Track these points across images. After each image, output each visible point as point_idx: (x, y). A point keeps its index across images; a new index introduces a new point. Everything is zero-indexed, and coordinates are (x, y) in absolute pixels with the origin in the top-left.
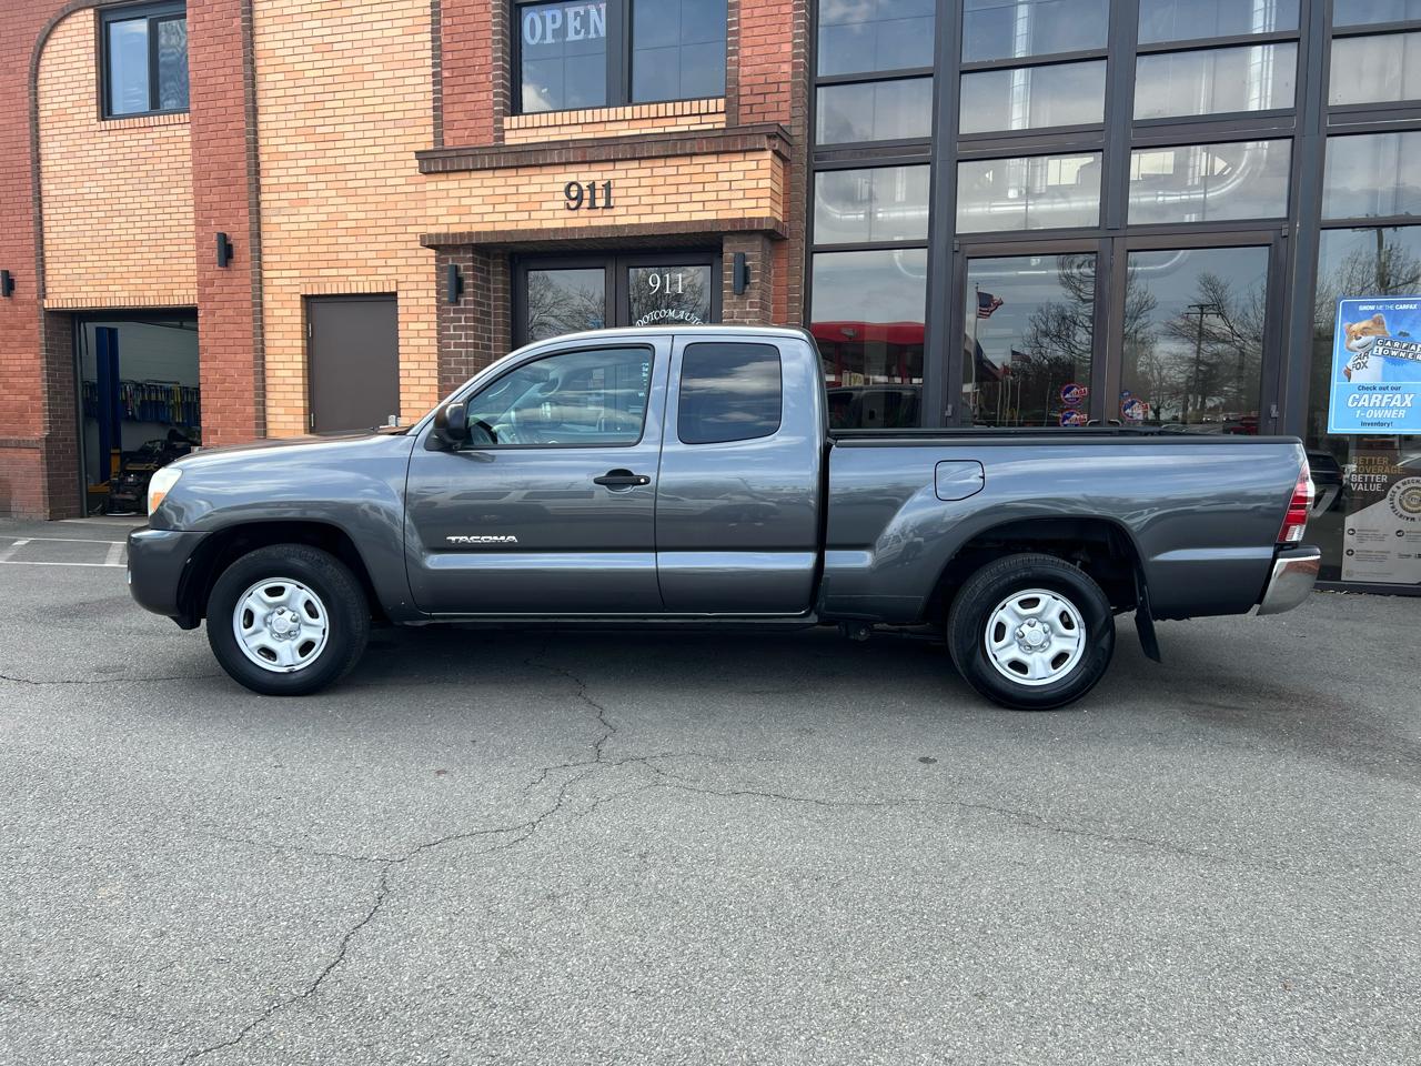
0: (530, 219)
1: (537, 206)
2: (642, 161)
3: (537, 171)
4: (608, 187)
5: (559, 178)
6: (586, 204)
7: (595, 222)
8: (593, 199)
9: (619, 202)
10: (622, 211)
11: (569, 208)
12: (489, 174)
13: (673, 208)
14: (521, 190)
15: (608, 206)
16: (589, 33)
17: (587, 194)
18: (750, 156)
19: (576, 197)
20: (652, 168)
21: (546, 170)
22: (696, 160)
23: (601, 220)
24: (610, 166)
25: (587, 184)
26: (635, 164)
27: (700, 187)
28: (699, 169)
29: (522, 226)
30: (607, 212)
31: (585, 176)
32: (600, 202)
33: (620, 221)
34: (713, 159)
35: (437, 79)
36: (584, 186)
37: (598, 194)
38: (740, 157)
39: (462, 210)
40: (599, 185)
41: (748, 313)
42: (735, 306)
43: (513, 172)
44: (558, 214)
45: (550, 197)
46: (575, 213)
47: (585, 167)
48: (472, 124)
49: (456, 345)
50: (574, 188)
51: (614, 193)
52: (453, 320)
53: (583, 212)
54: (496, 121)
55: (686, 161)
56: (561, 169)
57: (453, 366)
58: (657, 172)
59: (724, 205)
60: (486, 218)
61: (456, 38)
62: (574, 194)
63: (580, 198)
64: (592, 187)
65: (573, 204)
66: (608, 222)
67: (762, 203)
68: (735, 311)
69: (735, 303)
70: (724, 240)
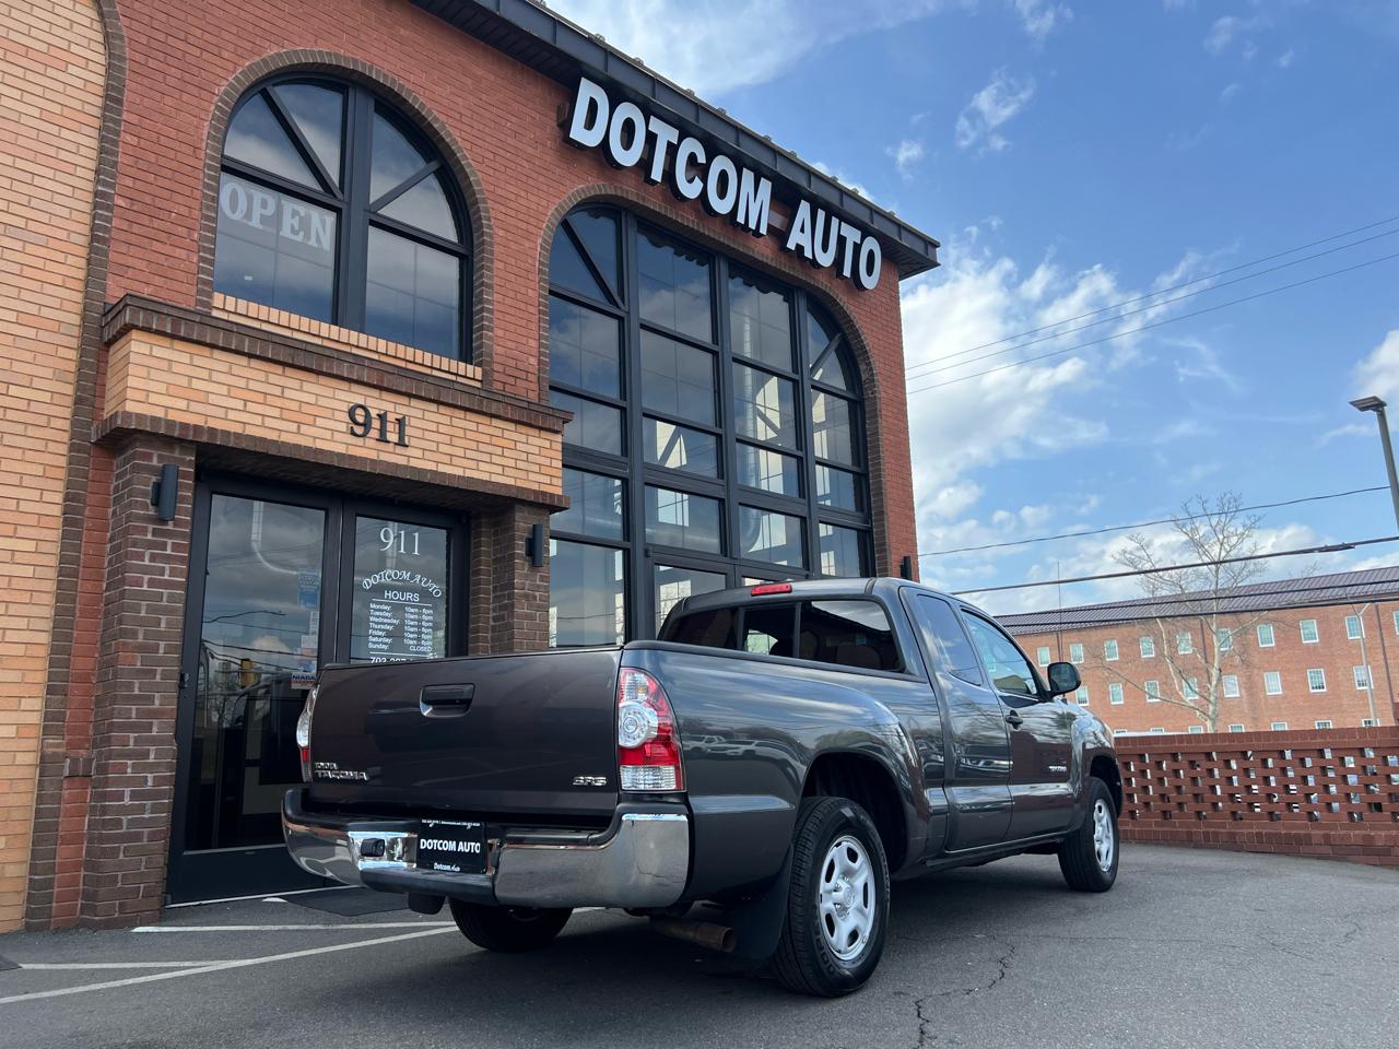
0: (298, 432)
1: (310, 420)
2: (441, 407)
3: (312, 377)
4: (401, 422)
5: (340, 395)
6: (374, 433)
7: (384, 457)
8: (383, 431)
9: (413, 442)
10: (419, 453)
11: (353, 433)
12: (244, 360)
13: (473, 464)
14: (288, 393)
15: (401, 443)
16: (309, 239)
17: (376, 424)
18: (543, 434)
19: (360, 422)
20: (451, 417)
21: (323, 380)
22: (496, 422)
23: (391, 456)
24: (404, 400)
25: (377, 412)
26: (433, 407)
27: (499, 451)
28: (498, 432)
29: (285, 438)
30: (399, 449)
31: (377, 403)
32: (393, 437)
33: (414, 463)
34: (511, 426)
35: (101, 201)
36: (374, 413)
37: (390, 427)
38: (535, 432)
39: (192, 394)
40: (391, 417)
41: (539, 586)
42: (526, 577)
43: (279, 369)
44: (338, 436)
45: (328, 413)
46: (360, 441)
47: (375, 393)
48: (158, 281)
49: (152, 583)
50: (359, 411)
51: (408, 431)
52: (150, 545)
53: (370, 443)
54: (199, 292)
55: (485, 420)
56: (345, 385)
57: (143, 614)
58: (456, 422)
59: (522, 475)
60: (232, 415)
61: (141, 164)
62: (360, 419)
63: (367, 425)
64: (382, 417)
65: (359, 430)
66: (402, 461)
67: (555, 481)
68: (527, 582)
69: (527, 575)
70: (516, 509)
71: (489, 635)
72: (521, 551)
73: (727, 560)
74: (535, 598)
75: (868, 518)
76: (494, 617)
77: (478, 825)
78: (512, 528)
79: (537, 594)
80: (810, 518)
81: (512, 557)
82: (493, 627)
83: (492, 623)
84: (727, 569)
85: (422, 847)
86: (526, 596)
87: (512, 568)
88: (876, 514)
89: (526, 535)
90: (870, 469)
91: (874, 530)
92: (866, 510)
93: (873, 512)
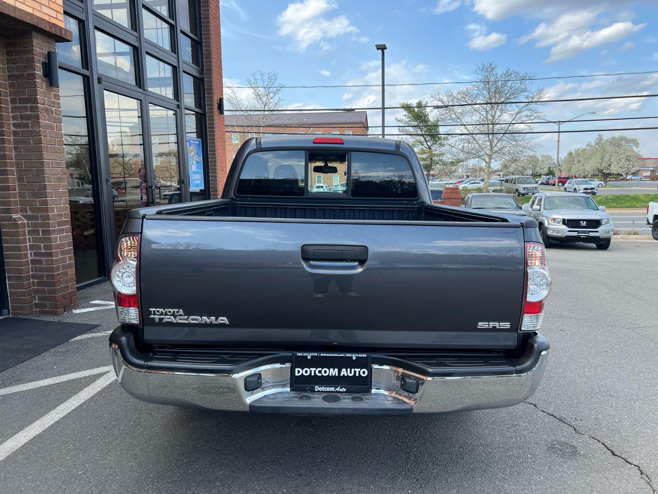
41: (53, 102)
67: (59, 16)
68: (46, 98)
69: (45, 93)
70: (33, 36)
71: (12, 138)
72: (39, 72)
73: (140, 90)
74: (52, 112)
75: (201, 72)
76: (13, 124)
77: (365, 356)
78: (31, 52)
79: (53, 109)
80: (179, 68)
81: (33, 76)
82: (14, 132)
83: (13, 128)
84: (142, 97)
85: (297, 374)
86: (47, 110)
87: (34, 86)
88: (207, 70)
89: (42, 59)
90: (203, 40)
91: (205, 80)
92: (201, 67)
93: (204, 68)
